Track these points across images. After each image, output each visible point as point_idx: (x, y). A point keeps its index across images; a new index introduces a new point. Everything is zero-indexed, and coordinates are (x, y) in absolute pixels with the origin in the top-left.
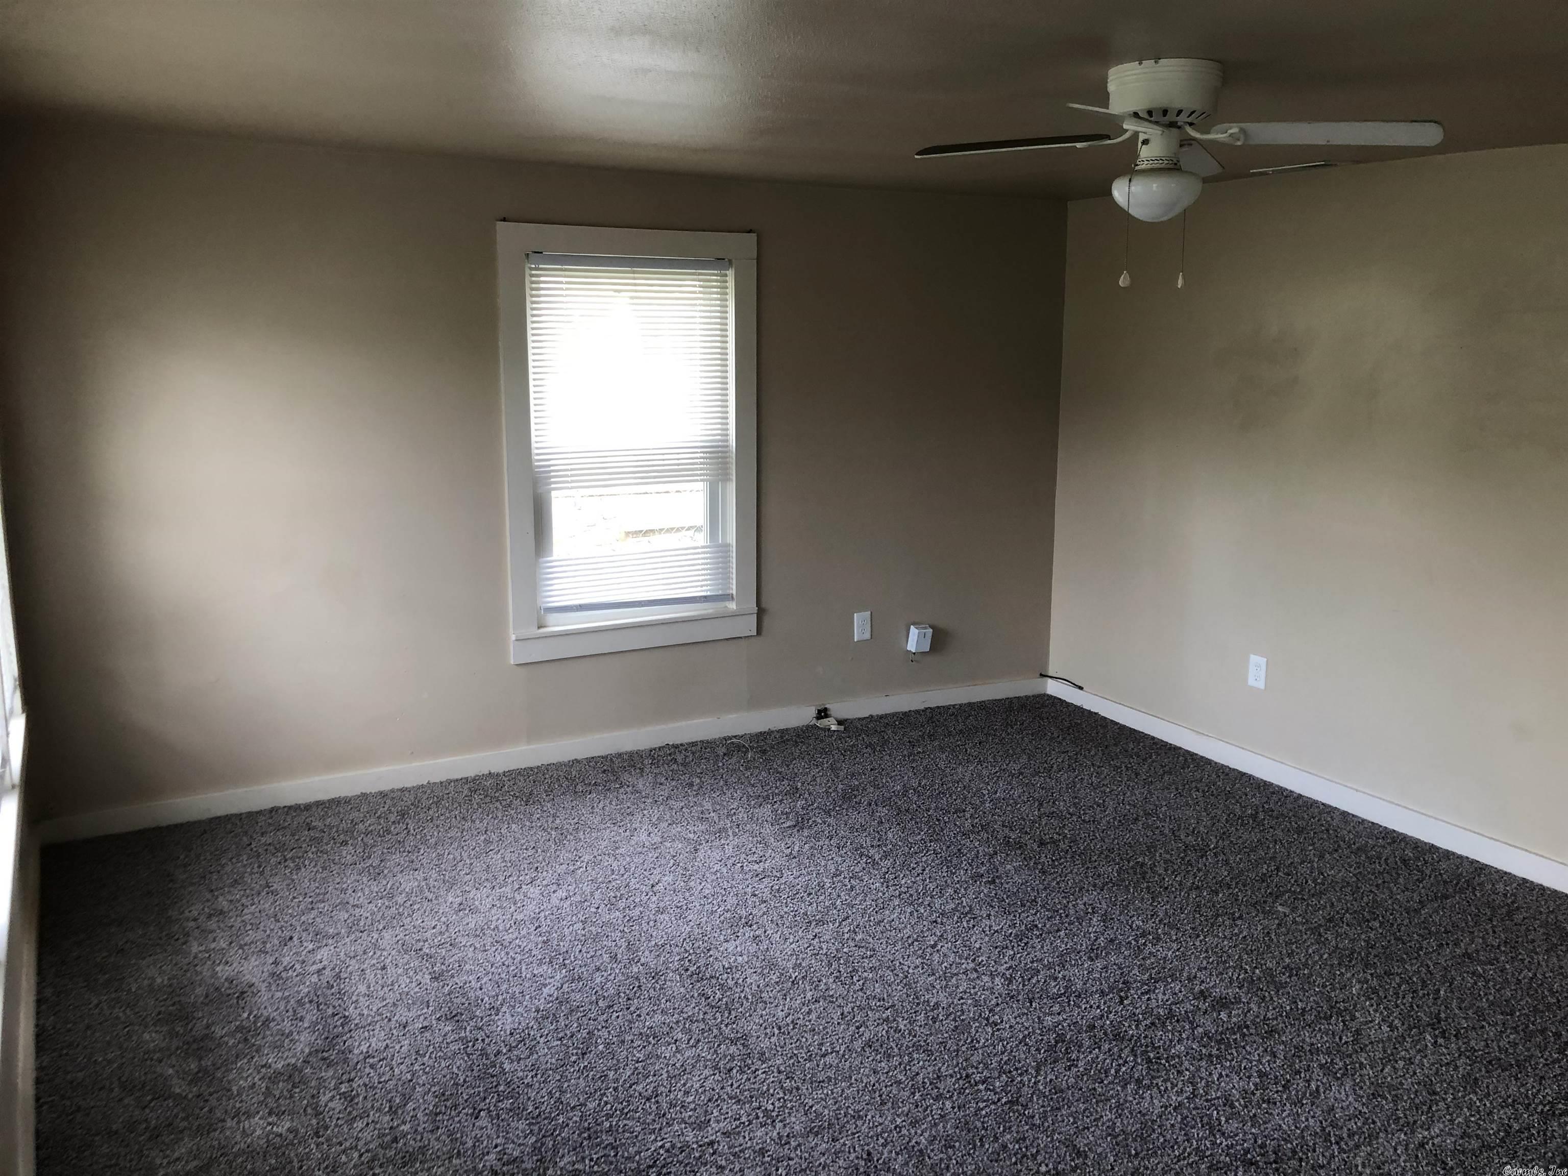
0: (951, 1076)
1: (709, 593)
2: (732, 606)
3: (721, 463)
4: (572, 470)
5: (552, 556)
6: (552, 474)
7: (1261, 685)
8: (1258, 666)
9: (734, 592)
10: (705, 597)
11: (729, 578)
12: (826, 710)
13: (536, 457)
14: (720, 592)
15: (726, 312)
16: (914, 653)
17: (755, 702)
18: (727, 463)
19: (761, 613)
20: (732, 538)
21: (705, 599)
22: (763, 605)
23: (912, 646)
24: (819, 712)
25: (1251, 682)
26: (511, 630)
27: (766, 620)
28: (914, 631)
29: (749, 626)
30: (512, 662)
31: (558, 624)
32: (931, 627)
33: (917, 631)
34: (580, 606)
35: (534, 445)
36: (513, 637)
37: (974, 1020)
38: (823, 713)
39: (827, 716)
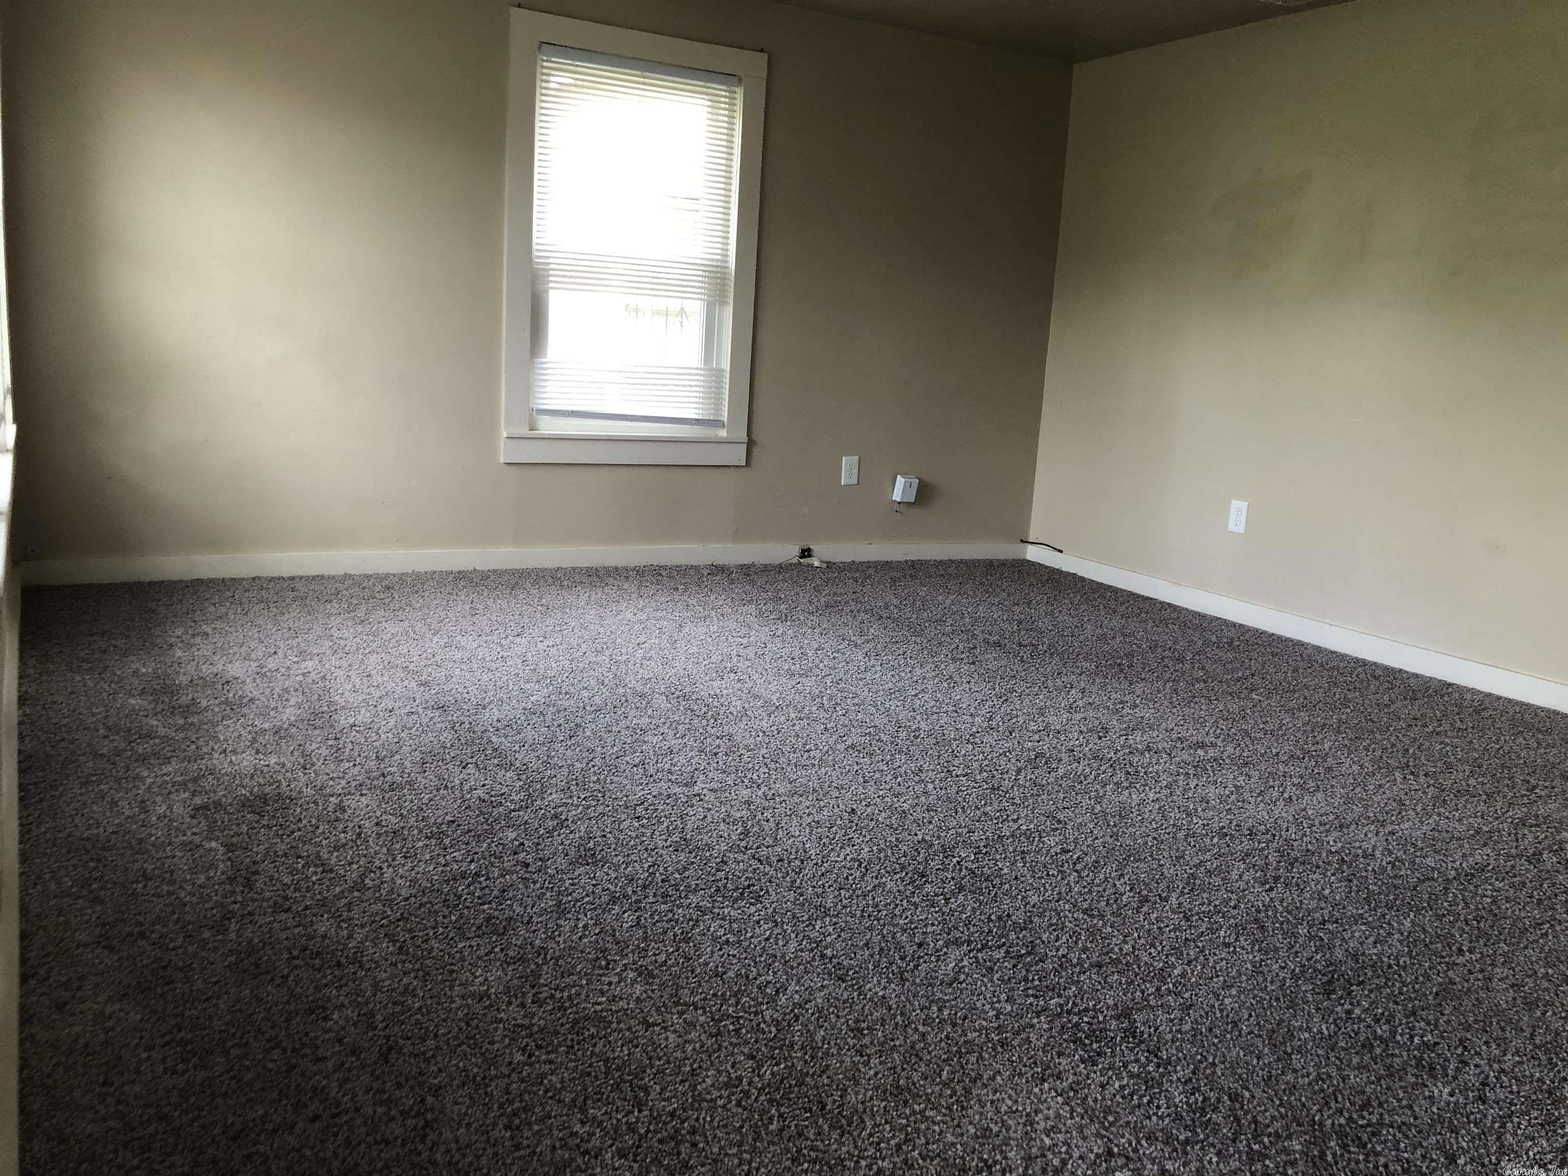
0: (933, 770)
1: (700, 417)
2: (723, 433)
3: (719, 284)
4: (571, 271)
5: (545, 357)
6: (551, 272)
7: (1241, 529)
8: (1239, 510)
9: (726, 420)
10: (697, 420)
11: (721, 404)
12: (809, 550)
13: (537, 254)
14: (712, 418)
15: (734, 130)
16: (899, 503)
17: (740, 535)
18: (725, 285)
19: (751, 444)
20: (726, 365)
21: (697, 422)
22: (754, 437)
23: (897, 496)
24: (803, 551)
25: (1232, 527)
26: (503, 428)
27: (756, 451)
28: (900, 481)
29: (738, 455)
30: (502, 461)
31: (549, 427)
32: (917, 478)
33: (903, 480)
34: (572, 412)
35: (535, 240)
36: (505, 434)
37: (955, 740)
38: (806, 553)
39: (810, 556)
